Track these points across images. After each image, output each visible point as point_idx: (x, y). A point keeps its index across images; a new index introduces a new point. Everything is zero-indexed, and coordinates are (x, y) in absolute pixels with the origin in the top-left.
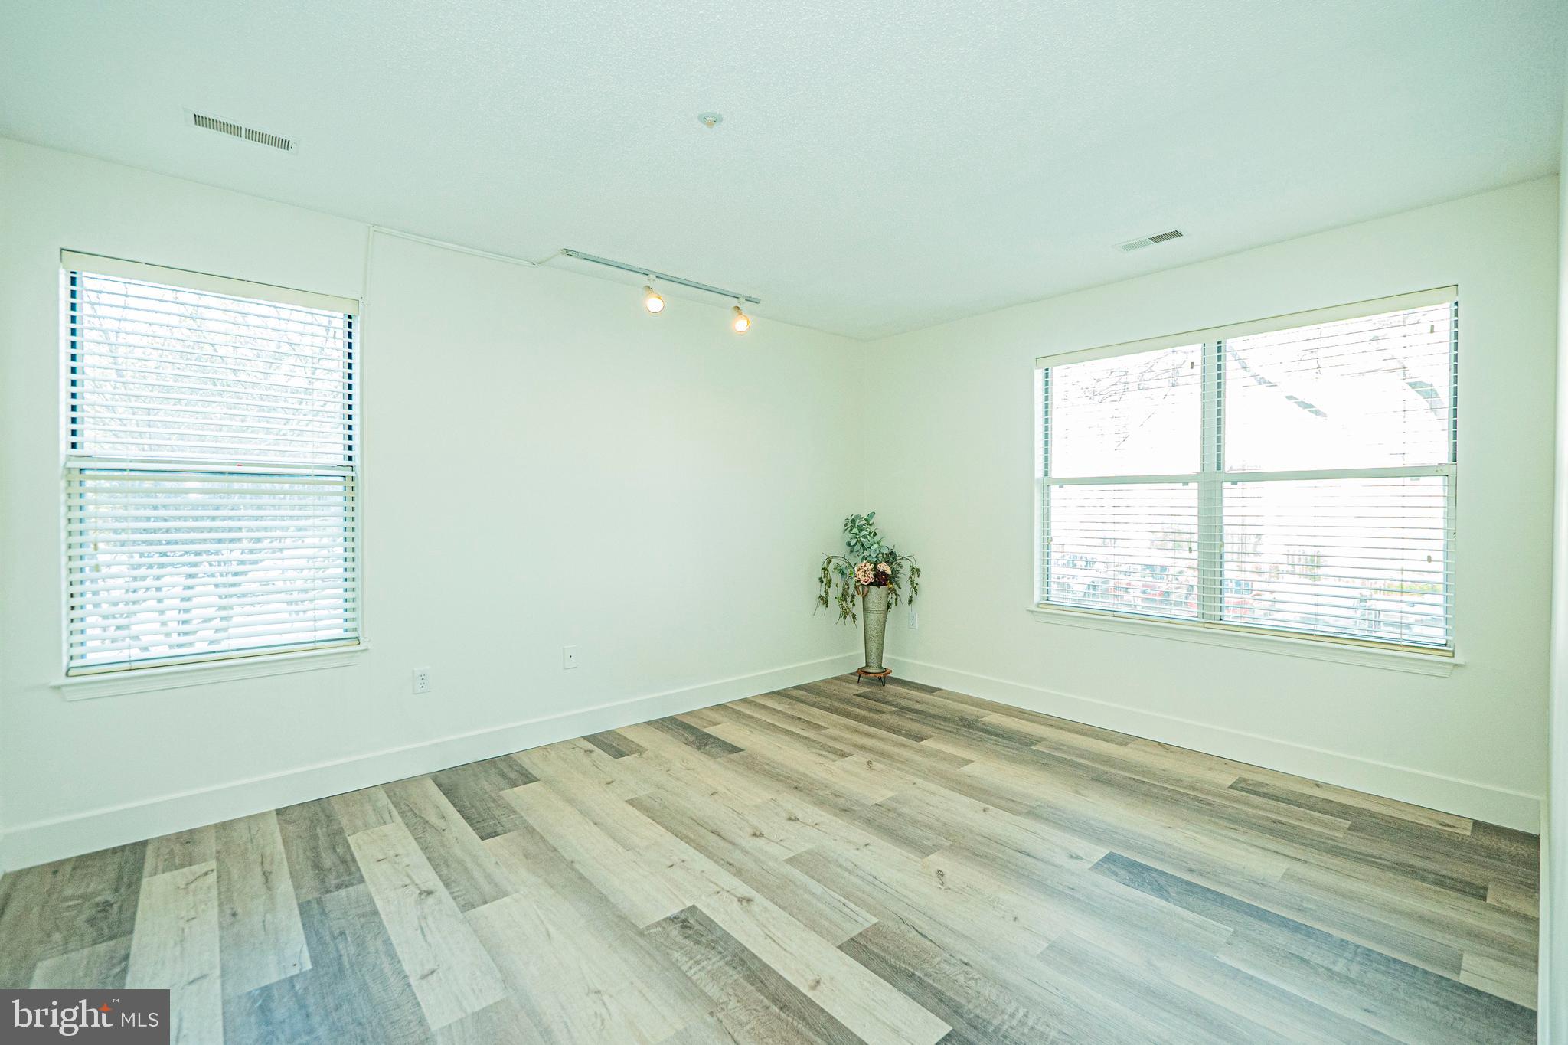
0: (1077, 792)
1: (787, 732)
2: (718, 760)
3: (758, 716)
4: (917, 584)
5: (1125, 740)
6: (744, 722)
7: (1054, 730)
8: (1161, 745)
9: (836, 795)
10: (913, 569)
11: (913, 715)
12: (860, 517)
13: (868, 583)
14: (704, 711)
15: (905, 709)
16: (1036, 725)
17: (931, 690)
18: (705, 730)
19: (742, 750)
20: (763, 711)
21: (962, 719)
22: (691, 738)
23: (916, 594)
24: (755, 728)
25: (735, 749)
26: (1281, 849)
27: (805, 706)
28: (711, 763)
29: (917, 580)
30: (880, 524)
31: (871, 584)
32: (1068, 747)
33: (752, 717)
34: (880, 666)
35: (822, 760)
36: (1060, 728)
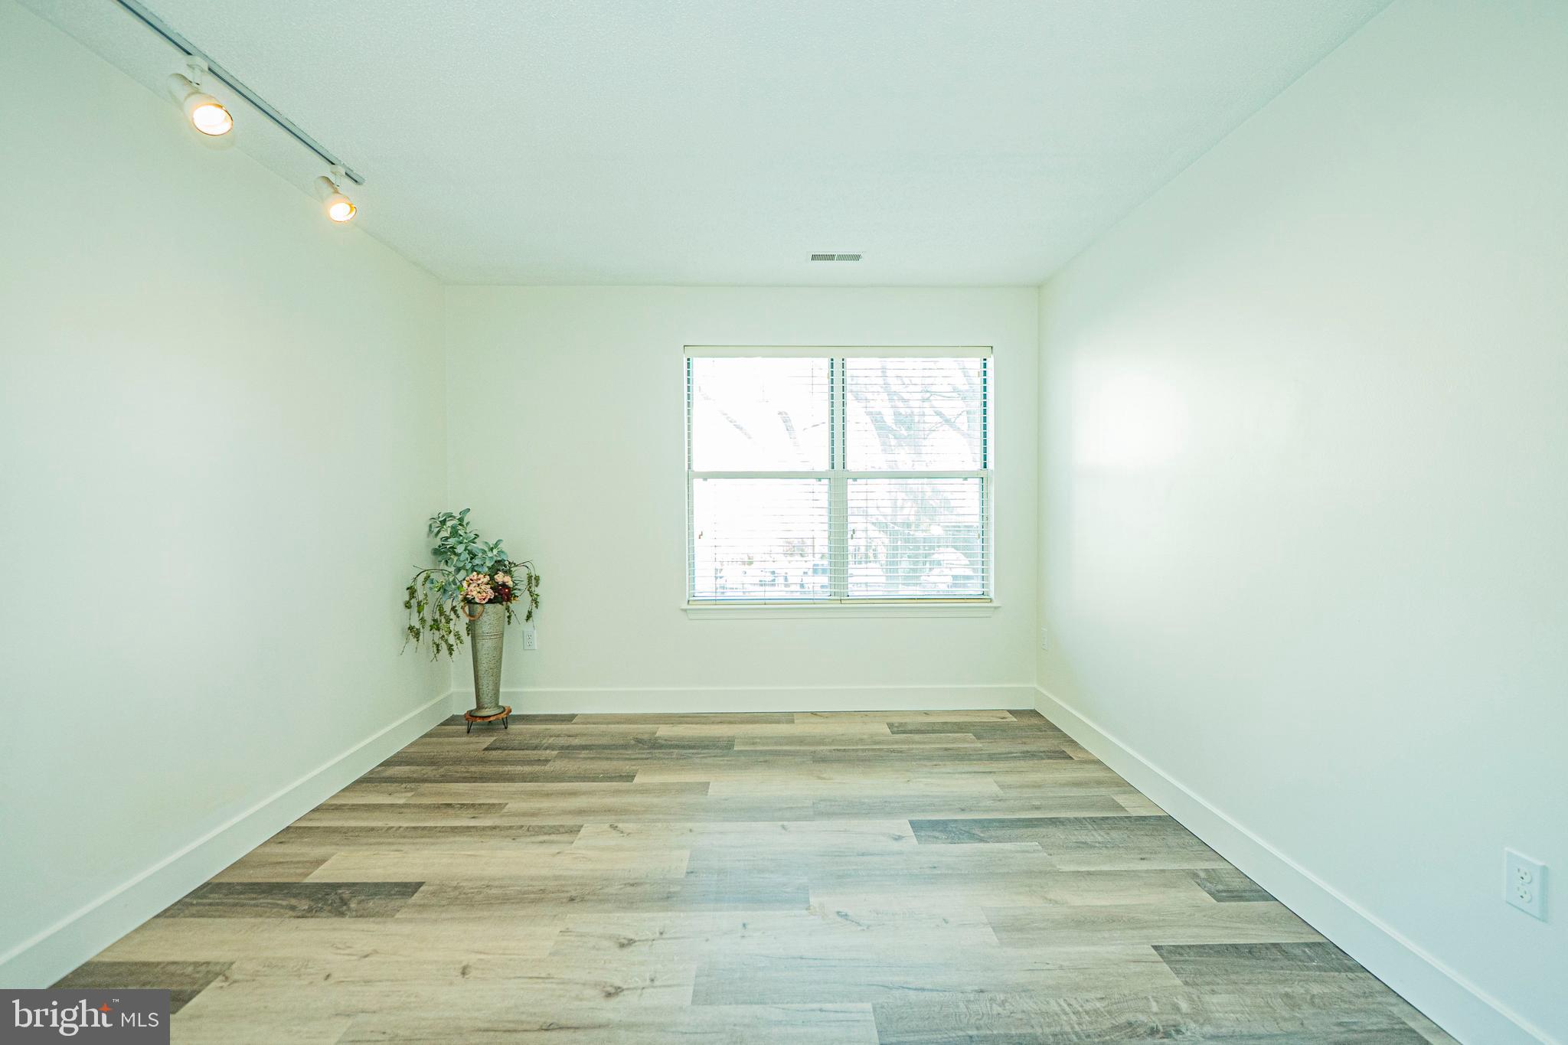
0: (820, 778)
1: (454, 830)
2: (398, 916)
3: (379, 824)
4: (537, 595)
5: (789, 718)
6: (365, 840)
7: (725, 726)
8: (812, 713)
9: (632, 885)
10: (530, 577)
11: (584, 754)
12: (450, 516)
13: (486, 600)
14: (267, 850)
15: (567, 751)
16: (704, 726)
17: (569, 719)
18: (308, 880)
19: (420, 884)
20: (377, 814)
21: (639, 741)
22: (304, 905)
23: (537, 607)
24: (403, 844)
25: (408, 889)
26: (976, 769)
27: (429, 785)
28: (391, 927)
29: (537, 590)
30: (476, 523)
31: (490, 601)
32: (761, 738)
33: (372, 829)
34: (497, 706)
35: (554, 849)
36: (730, 723)
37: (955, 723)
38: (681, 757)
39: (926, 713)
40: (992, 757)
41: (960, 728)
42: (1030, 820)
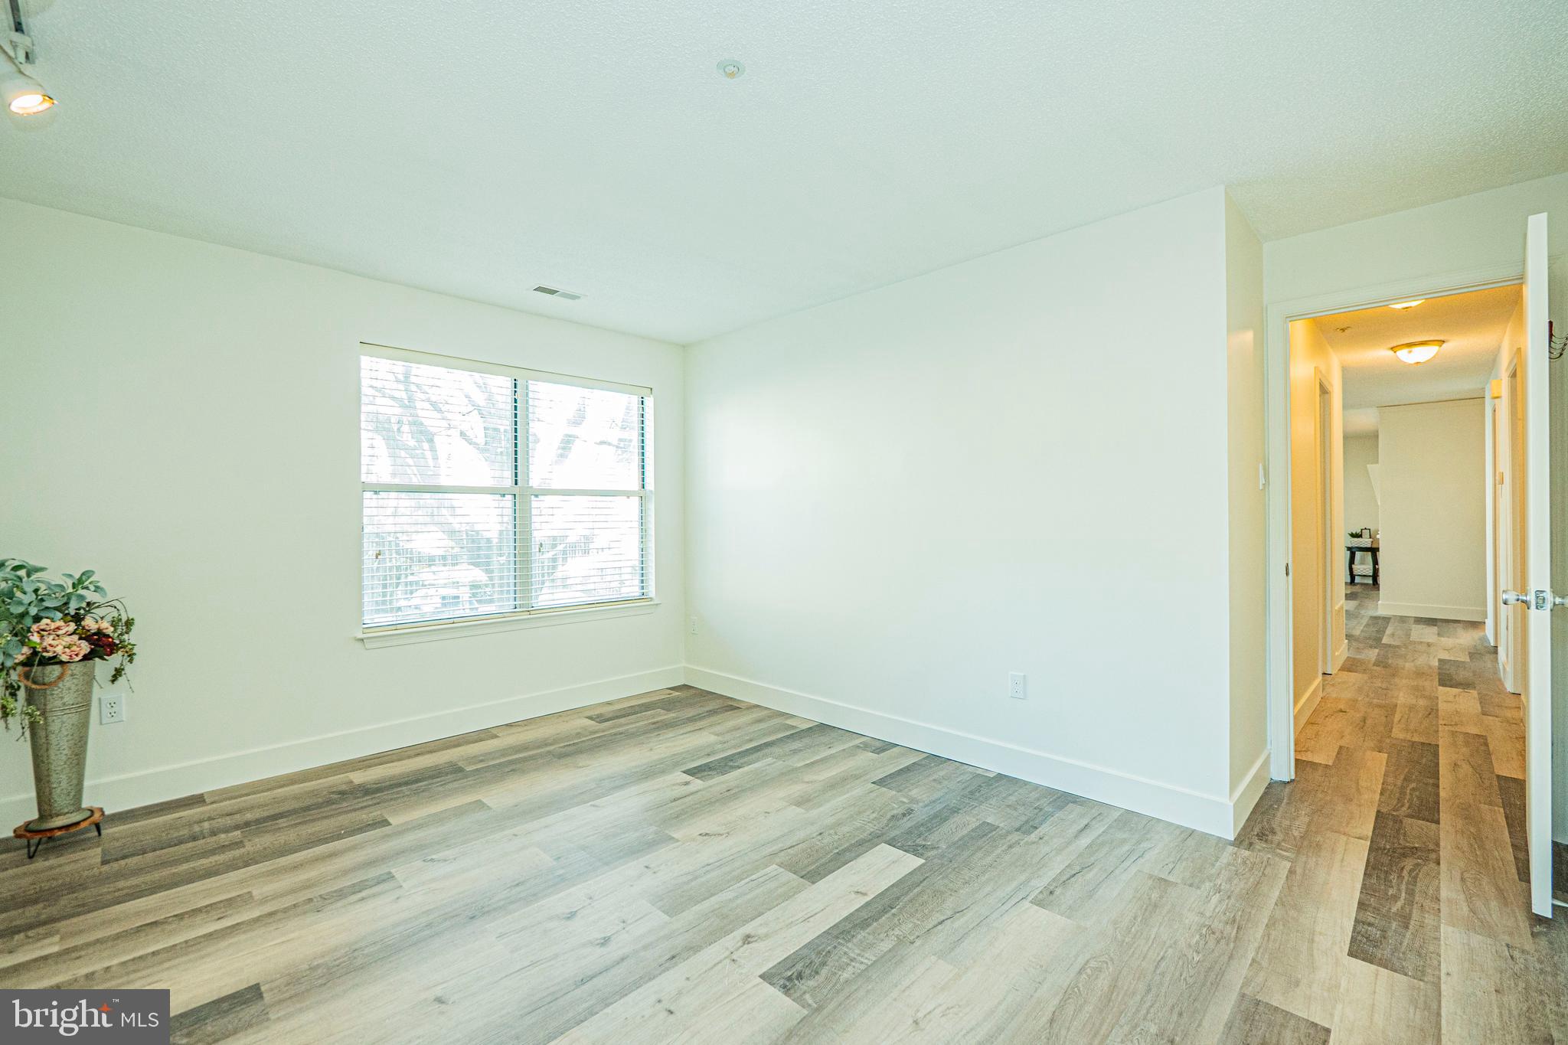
21: (341, 793)
31: (85, 657)
36: (431, 752)
37: (642, 704)
38: (417, 792)
39: (609, 703)
40: (691, 720)
41: (647, 707)
42: (755, 747)
